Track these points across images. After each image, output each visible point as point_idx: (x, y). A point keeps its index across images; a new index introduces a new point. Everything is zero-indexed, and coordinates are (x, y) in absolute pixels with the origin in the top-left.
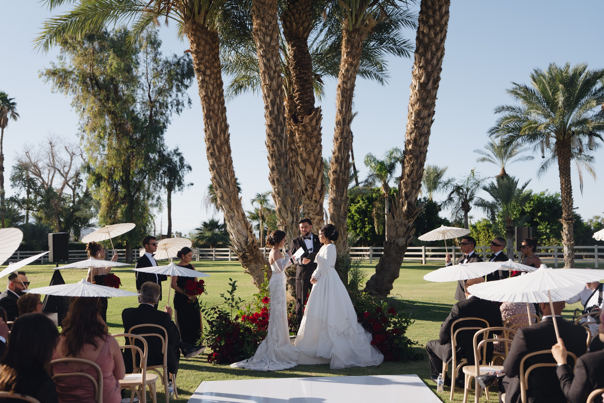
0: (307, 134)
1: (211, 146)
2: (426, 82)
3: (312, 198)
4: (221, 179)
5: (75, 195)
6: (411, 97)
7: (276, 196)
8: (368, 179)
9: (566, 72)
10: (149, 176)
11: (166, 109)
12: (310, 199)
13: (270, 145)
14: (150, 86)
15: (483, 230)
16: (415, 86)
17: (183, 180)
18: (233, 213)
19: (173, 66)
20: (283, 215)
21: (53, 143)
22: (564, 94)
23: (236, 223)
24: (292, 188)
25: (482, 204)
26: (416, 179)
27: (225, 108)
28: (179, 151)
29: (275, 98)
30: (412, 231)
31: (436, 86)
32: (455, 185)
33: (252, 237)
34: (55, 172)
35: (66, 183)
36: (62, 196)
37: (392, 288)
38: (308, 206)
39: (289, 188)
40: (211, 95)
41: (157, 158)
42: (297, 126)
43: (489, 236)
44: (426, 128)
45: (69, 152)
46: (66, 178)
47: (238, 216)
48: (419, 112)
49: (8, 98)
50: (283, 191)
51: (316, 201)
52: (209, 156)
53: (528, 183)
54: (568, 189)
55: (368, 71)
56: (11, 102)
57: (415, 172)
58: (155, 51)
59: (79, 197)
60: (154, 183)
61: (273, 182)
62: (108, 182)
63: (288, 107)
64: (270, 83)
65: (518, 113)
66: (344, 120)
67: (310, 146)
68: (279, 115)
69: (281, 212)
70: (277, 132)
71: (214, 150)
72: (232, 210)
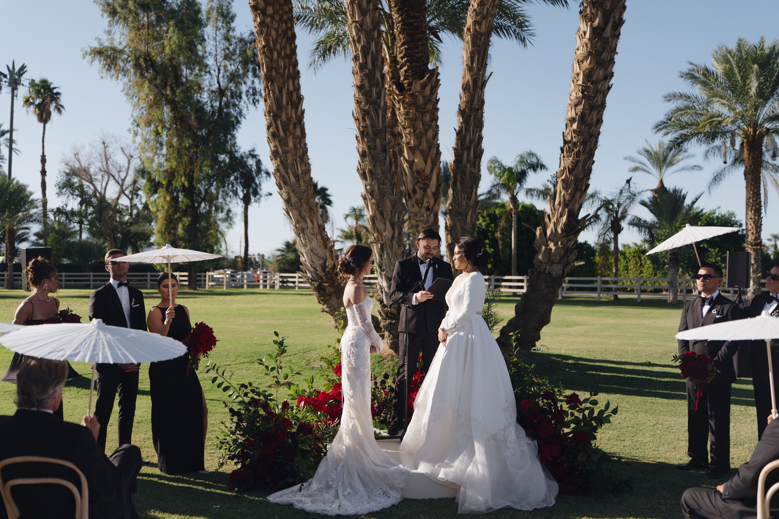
0: (417, 110)
1: (273, 123)
2: (603, 26)
3: (422, 203)
4: (287, 173)
5: (133, 206)
6: (578, 49)
7: (369, 197)
8: (491, 190)
9: (762, 49)
10: (217, 183)
11: (239, 99)
12: (420, 205)
13: (360, 117)
14: (219, 70)
15: (634, 257)
16: (585, 33)
17: (261, 189)
18: (304, 223)
19: (249, 45)
20: (378, 227)
21: (107, 142)
22: (758, 77)
23: (309, 238)
24: (393, 185)
25: (638, 223)
26: (581, 176)
27: (299, 72)
28: (256, 153)
29: (369, 44)
30: (573, 255)
31: (617, 33)
32: (604, 199)
33: (332, 260)
34: (109, 178)
35: (122, 192)
36: (118, 207)
37: (540, 339)
38: (416, 216)
39: (388, 186)
40: (275, 45)
41: (227, 160)
42: (401, 95)
43: (641, 265)
44: (600, 96)
45: (126, 155)
46: (122, 186)
47: (313, 228)
48: (589, 72)
49: (52, 86)
50: (379, 189)
51: (428, 209)
52: (270, 138)
53: (699, 197)
54: (757, 204)
55: (505, 27)
56: (55, 91)
57: (580, 165)
58: (227, 26)
59: (138, 209)
60: (223, 191)
61: (364, 176)
62: (167, 189)
63: (390, 74)
64: (360, 19)
65: (694, 102)
66: (475, 81)
67: (421, 126)
68: (375, 70)
69: (376, 221)
70: (371, 96)
71: (277, 128)
72: (304, 219)
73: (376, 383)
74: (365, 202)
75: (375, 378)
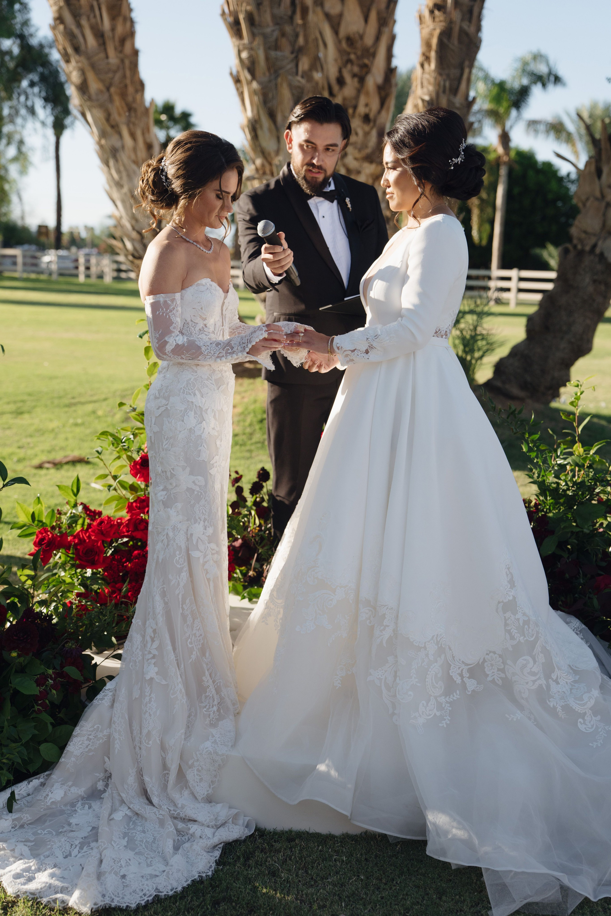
3: (355, 107)
4: (79, 25)
7: (245, 75)
18: (117, 136)
23: (127, 170)
39: (286, 52)
41: (16, 51)
47: (135, 149)
50: (267, 59)
51: (367, 117)
60: (11, 107)
69: (259, 132)
72: (115, 127)
73: (239, 491)
74: (238, 89)
75: (237, 480)
